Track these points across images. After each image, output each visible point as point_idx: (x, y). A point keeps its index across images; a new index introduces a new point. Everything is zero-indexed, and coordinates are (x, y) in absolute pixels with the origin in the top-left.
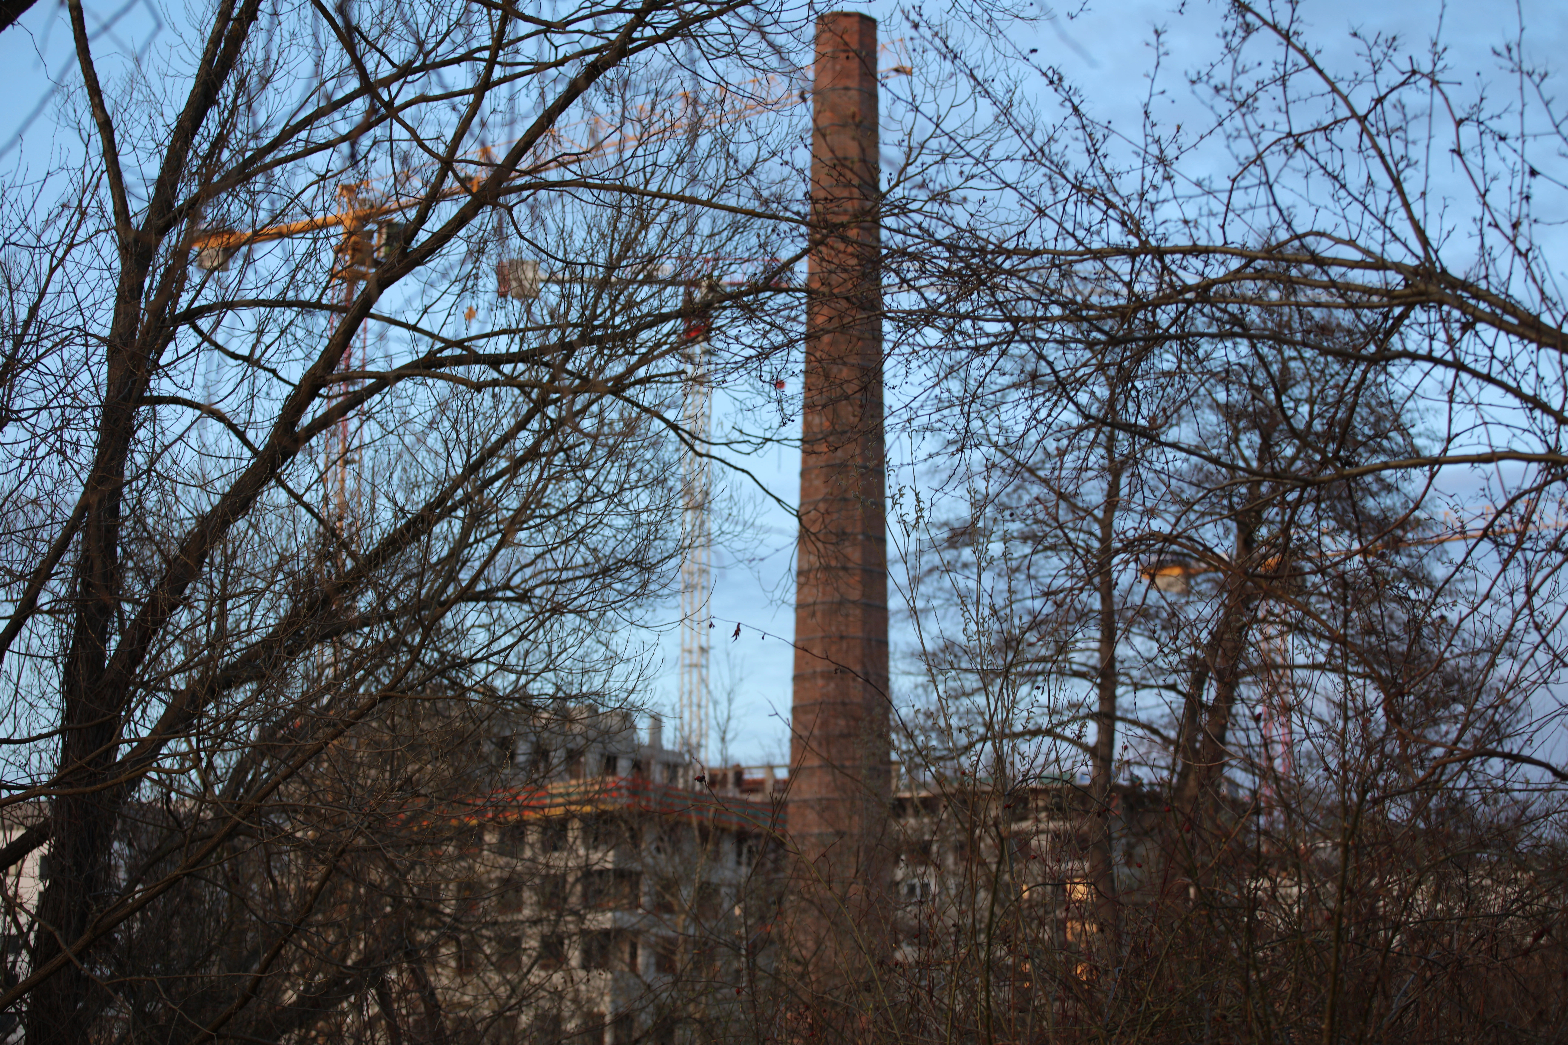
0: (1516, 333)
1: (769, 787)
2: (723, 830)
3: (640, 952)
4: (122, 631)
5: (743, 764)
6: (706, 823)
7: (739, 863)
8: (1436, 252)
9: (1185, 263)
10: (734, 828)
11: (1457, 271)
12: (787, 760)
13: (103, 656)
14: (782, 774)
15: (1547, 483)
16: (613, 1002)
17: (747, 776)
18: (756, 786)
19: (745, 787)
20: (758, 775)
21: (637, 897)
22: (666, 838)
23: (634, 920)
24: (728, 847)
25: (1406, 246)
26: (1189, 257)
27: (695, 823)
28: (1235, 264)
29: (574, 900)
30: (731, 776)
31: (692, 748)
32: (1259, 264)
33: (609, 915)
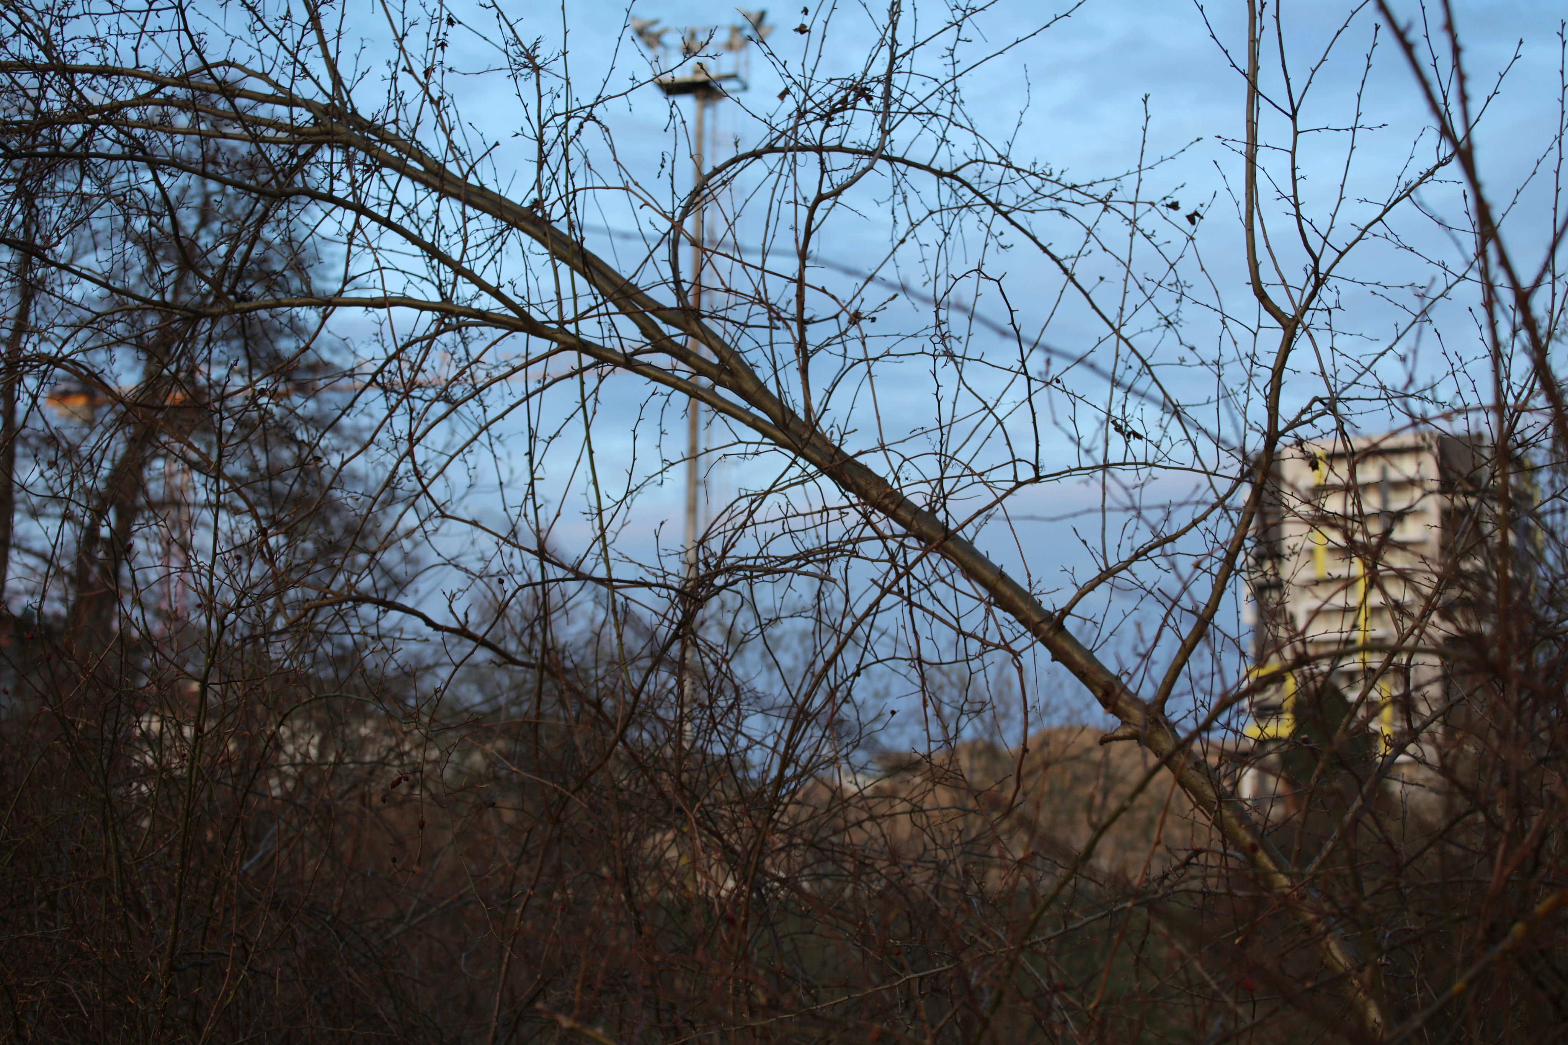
0: (422, 181)
8: (348, 93)
9: (94, 83)
11: (366, 113)
15: (438, 332)
25: (318, 85)
26: (99, 78)
28: (145, 88)
32: (168, 90)
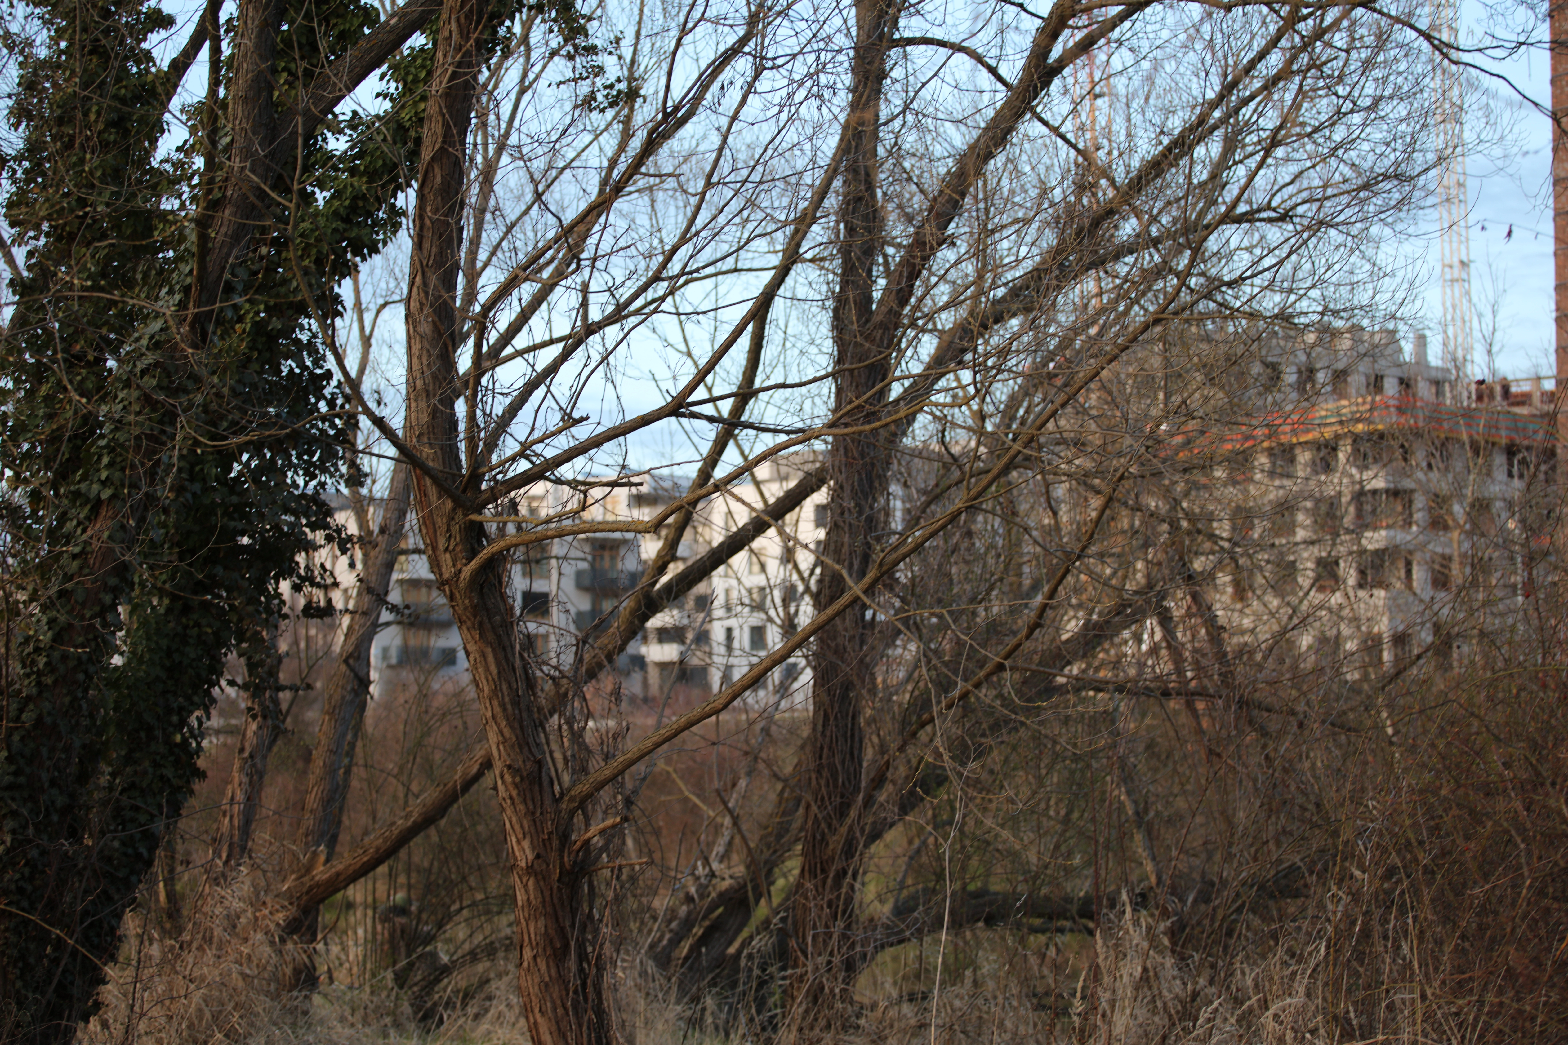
1: (1536, 399)
2: (1493, 444)
3: (1415, 569)
4: (888, 273)
5: (1510, 377)
6: (1476, 437)
7: (1510, 475)
10: (1504, 441)
12: (1554, 371)
13: (870, 300)
14: (1549, 385)
16: (1391, 620)
17: (1514, 389)
18: (1524, 399)
19: (1512, 400)
20: (1526, 387)
21: (1411, 515)
22: (1438, 455)
23: (1409, 538)
24: (1500, 460)
27: (1465, 437)
29: (1348, 521)
30: (1498, 389)
31: (1458, 364)
33: (1383, 533)
